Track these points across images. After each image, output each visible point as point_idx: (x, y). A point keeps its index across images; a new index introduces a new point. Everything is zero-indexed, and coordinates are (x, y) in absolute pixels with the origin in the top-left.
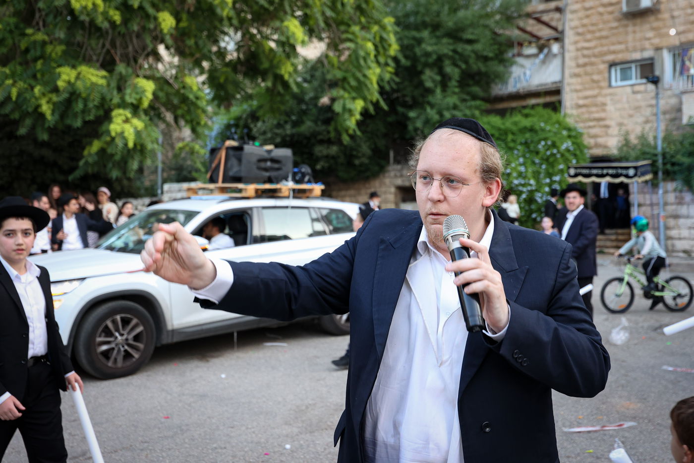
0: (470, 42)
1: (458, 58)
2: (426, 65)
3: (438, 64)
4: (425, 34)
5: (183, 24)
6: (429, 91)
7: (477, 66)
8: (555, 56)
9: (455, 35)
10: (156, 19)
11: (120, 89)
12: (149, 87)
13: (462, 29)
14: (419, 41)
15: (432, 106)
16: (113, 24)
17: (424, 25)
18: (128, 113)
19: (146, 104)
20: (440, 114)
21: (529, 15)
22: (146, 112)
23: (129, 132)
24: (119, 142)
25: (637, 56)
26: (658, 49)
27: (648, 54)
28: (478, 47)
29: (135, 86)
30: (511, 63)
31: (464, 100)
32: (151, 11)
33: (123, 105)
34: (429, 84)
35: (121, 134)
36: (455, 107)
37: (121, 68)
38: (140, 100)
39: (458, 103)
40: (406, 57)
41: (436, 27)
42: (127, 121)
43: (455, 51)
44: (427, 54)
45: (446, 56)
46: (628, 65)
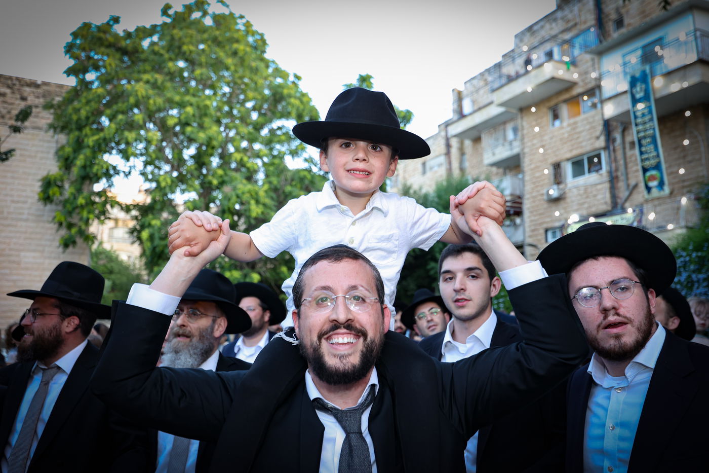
8: (519, 225)
46: (554, 231)
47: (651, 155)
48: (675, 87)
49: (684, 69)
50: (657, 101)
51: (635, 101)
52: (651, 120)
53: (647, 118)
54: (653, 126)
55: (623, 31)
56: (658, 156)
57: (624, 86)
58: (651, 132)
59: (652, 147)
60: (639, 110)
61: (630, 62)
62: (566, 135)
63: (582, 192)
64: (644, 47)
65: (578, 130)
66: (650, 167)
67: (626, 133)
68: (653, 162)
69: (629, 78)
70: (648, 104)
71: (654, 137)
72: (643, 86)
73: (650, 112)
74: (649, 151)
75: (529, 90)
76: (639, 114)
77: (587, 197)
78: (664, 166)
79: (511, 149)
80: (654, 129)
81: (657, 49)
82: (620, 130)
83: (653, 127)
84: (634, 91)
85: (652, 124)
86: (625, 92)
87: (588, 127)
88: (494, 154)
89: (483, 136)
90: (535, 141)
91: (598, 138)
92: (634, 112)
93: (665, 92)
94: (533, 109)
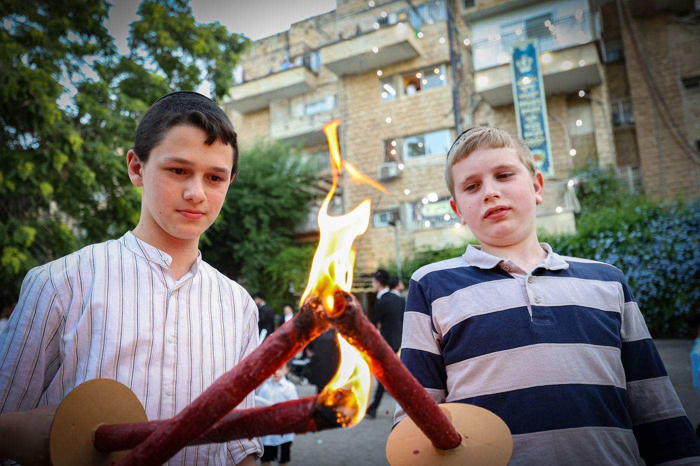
0: (277, 197)
1: (268, 208)
2: (247, 213)
3: (255, 211)
4: (245, 191)
5: (60, 190)
6: (248, 231)
7: (281, 214)
8: (338, 206)
9: (266, 192)
10: (38, 188)
11: (11, 234)
12: (31, 232)
13: (271, 188)
14: (241, 196)
15: (250, 241)
16: (9, 191)
17: (246, 185)
18: (15, 250)
19: (29, 243)
20: (256, 246)
21: (321, 179)
22: (29, 249)
23: (16, 262)
24: (9, 270)
25: (390, 206)
26: (402, 202)
27: (396, 206)
28: (282, 201)
29: (21, 232)
30: (308, 211)
31: (274, 237)
32: (35, 182)
33: (12, 244)
34: (248, 226)
35: (10, 265)
36: (267, 242)
37: (13, 220)
38: (25, 242)
39: (269, 238)
40: (232, 207)
41: (253, 187)
42: (14, 255)
43: (266, 203)
44: (247, 206)
45: (260, 207)
46: (384, 213)
47: (537, 134)
48: (567, 65)
49: (578, 48)
50: (545, 77)
51: (518, 75)
52: (538, 96)
53: (533, 94)
54: (540, 103)
55: (472, 10)
56: (544, 135)
57: (507, 58)
58: (538, 109)
59: (538, 125)
60: (524, 86)
61: (515, 33)
62: (405, 110)
63: (424, 172)
64: (528, 21)
65: (421, 105)
66: (535, 147)
67: (477, 114)
68: (538, 141)
69: (511, 51)
70: (535, 79)
71: (540, 115)
72: (530, 60)
73: (537, 88)
74: (534, 130)
75: (376, 50)
76: (523, 89)
77: (431, 178)
78: (549, 146)
79: (312, 124)
80: (541, 106)
81: (547, 23)
82: (470, 110)
83: (539, 105)
84: (518, 64)
85: (539, 101)
86: (507, 65)
87: (433, 103)
88: (287, 128)
89: (273, 106)
90: (362, 113)
91: (446, 116)
92: (518, 87)
93: (554, 70)
94: (380, 73)
